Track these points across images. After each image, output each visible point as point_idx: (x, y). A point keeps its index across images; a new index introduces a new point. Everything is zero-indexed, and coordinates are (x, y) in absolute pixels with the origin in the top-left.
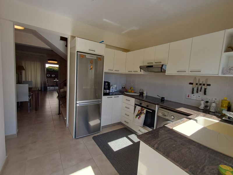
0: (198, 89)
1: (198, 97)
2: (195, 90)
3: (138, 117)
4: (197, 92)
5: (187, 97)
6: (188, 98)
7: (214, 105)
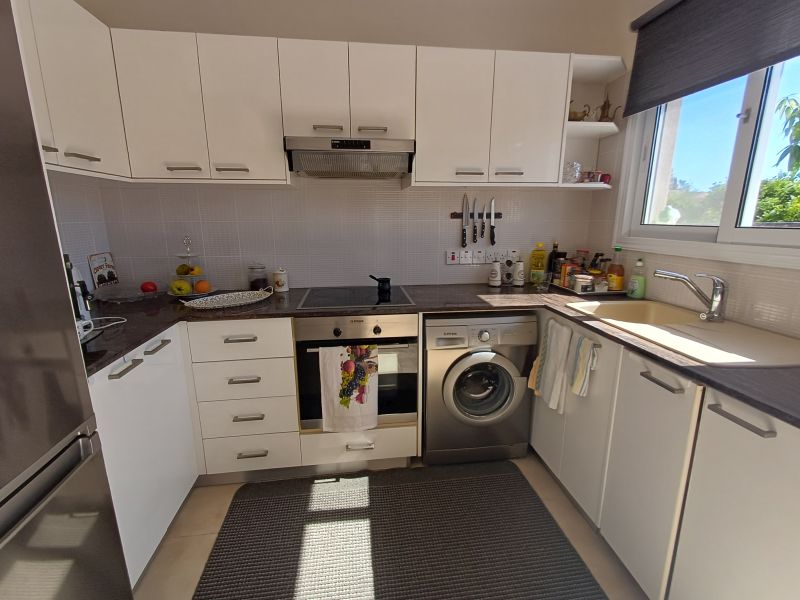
0: (475, 231)
1: (476, 254)
2: (469, 233)
3: (356, 393)
4: (474, 240)
5: (449, 261)
6: (453, 262)
7: (521, 267)
